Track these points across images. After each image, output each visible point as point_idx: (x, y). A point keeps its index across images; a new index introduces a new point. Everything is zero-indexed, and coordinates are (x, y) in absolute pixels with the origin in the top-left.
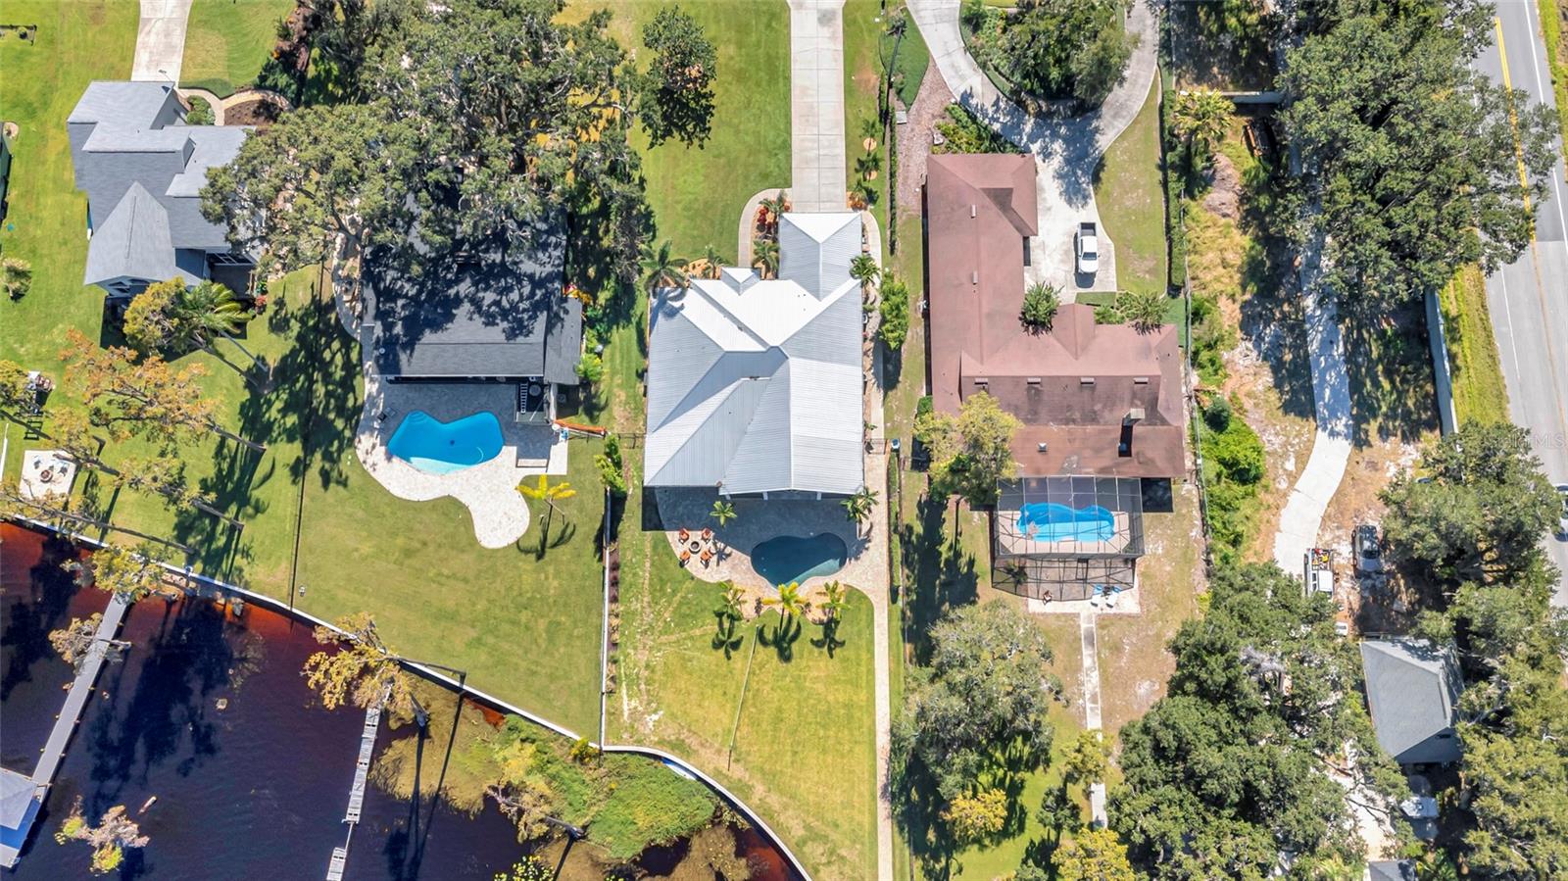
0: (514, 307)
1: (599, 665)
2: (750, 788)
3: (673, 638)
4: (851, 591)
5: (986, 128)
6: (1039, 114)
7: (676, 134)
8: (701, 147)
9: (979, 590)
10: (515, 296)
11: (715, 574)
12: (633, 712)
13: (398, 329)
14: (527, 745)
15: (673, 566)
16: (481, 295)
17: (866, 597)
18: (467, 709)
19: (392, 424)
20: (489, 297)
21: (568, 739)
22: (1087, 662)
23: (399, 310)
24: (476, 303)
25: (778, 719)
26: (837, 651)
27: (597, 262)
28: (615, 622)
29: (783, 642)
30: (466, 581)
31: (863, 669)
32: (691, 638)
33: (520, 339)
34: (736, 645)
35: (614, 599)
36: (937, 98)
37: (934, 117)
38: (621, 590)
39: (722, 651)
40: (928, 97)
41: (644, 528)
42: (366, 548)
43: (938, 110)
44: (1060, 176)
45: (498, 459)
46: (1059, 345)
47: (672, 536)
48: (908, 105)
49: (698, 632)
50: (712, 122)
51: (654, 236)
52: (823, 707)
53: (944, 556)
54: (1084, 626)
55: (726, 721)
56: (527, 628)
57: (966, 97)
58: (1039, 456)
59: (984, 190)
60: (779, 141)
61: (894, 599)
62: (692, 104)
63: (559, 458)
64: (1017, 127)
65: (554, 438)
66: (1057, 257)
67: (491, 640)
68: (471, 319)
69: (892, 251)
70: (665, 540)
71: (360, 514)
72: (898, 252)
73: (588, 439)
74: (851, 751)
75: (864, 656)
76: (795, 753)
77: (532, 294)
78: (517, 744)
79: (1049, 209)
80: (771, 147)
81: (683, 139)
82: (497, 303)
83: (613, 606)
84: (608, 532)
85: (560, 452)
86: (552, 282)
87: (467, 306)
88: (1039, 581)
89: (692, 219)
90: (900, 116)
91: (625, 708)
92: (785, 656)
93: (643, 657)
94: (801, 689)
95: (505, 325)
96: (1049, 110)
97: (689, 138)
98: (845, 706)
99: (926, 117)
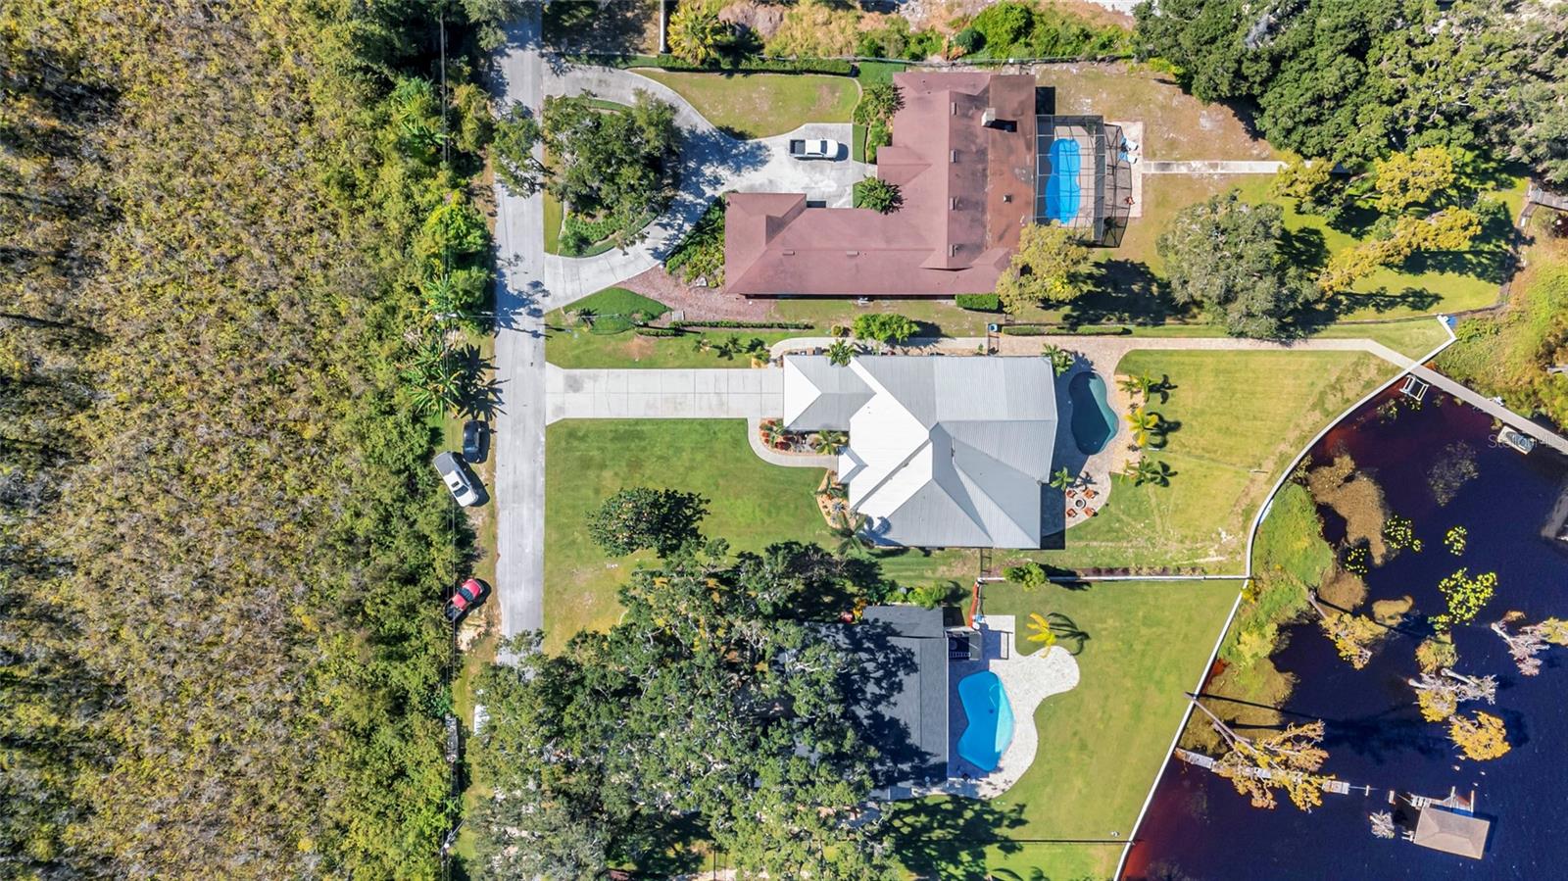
0: (880, 666)
1: (1180, 582)
2: (1281, 455)
3: (1158, 521)
4: (1119, 370)
5: (690, 237)
6: (676, 186)
7: (695, 525)
8: (708, 501)
9: (1122, 259)
10: (870, 666)
11: (1104, 486)
12: (1219, 552)
13: (906, 767)
14: (1242, 639)
15: (1096, 522)
16: (869, 696)
17: (1126, 356)
18: (1212, 690)
19: (969, 769)
20: (871, 689)
21: (1240, 606)
22: (1184, 170)
23: (885, 768)
24: (877, 700)
25: (1227, 431)
26: (1172, 381)
27: (818, 594)
28: (1145, 569)
29: (1165, 429)
30: (1107, 697)
31: (1186, 360)
32: (1158, 505)
33: (916, 660)
34: (1165, 468)
35: (1126, 571)
36: (658, 282)
37: (677, 285)
38: (1116, 565)
39: (1169, 479)
40: (657, 289)
41: (1063, 548)
42: (1079, 783)
43: (670, 281)
44: (738, 169)
45: (1001, 675)
46: (914, 181)
47: (1070, 523)
48: (666, 309)
49: (1154, 501)
50: (682, 491)
51: (796, 543)
52: (1218, 394)
53: (1091, 288)
54: (1153, 171)
55: (1228, 475)
56: (1148, 643)
57: (656, 254)
58: (1015, 202)
59: (767, 242)
60: (702, 430)
61: (1127, 332)
62: (665, 510)
63: (1003, 623)
64: (688, 209)
65: (984, 627)
66: (818, 177)
67: (1157, 675)
68: (895, 704)
69: (812, 328)
70: (1073, 529)
71: (1048, 790)
72: (811, 322)
73: (982, 598)
74: (1254, 372)
75: (1176, 359)
76: (1255, 418)
77: (868, 650)
78: (1241, 647)
79: (771, 181)
80: (706, 438)
81: (701, 519)
82: (878, 682)
83: (1132, 572)
84: (1068, 580)
85: (994, 622)
86: (856, 633)
87: (882, 708)
88: (1114, 207)
89: (779, 509)
90: (676, 317)
91: (1215, 559)
92: (1176, 426)
93: (1174, 546)
94: (1202, 412)
95: (901, 674)
96: (671, 177)
97: (700, 512)
98: (1217, 376)
99: (677, 293)
